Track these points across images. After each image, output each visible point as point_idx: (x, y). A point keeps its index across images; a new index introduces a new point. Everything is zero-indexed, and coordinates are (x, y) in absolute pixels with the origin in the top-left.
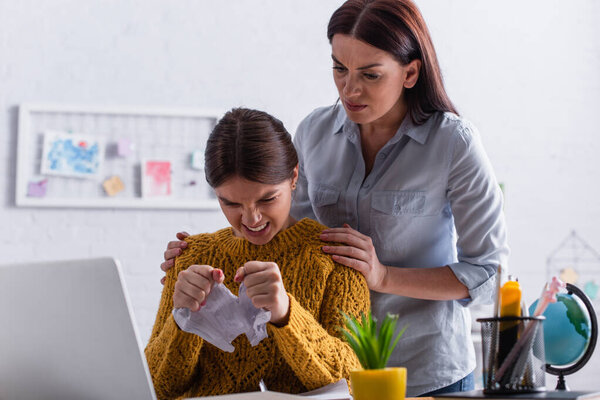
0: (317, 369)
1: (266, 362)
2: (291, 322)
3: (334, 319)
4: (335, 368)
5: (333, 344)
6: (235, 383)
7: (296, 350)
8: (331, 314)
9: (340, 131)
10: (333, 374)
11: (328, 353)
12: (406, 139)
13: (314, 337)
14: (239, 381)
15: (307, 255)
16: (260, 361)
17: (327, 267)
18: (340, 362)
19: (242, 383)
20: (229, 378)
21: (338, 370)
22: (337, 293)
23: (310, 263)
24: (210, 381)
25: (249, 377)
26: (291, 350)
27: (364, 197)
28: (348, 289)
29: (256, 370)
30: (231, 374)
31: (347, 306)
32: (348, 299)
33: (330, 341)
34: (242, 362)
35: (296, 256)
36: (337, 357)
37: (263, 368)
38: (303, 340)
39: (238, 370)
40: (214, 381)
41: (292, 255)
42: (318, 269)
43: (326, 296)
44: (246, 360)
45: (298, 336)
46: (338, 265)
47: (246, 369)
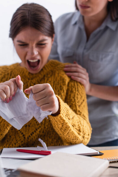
0: (73, 133)
1: (40, 127)
2: (62, 112)
3: (72, 104)
4: (79, 131)
5: (78, 118)
6: (25, 138)
7: (63, 126)
8: (70, 101)
9: (76, 24)
10: (79, 134)
11: (77, 124)
12: (107, 28)
13: (71, 117)
14: (26, 137)
15: (57, 75)
16: (37, 127)
17: (67, 80)
18: (81, 127)
19: (28, 138)
20: (21, 135)
21: (80, 132)
22: (72, 92)
23: (58, 78)
24: (10, 137)
25: (31, 135)
26: (60, 126)
27: (86, 53)
28: (77, 90)
29: (35, 131)
30: (22, 133)
31: (77, 98)
32: (77, 94)
33: (76, 117)
34: (28, 127)
35: (51, 76)
36: (80, 125)
37: (39, 130)
38: (67, 120)
39: (26, 131)
40: (13, 137)
41: (49, 76)
42: (63, 81)
43: (67, 93)
44: (29, 126)
45: (64, 118)
46: (72, 80)
47: (30, 130)
